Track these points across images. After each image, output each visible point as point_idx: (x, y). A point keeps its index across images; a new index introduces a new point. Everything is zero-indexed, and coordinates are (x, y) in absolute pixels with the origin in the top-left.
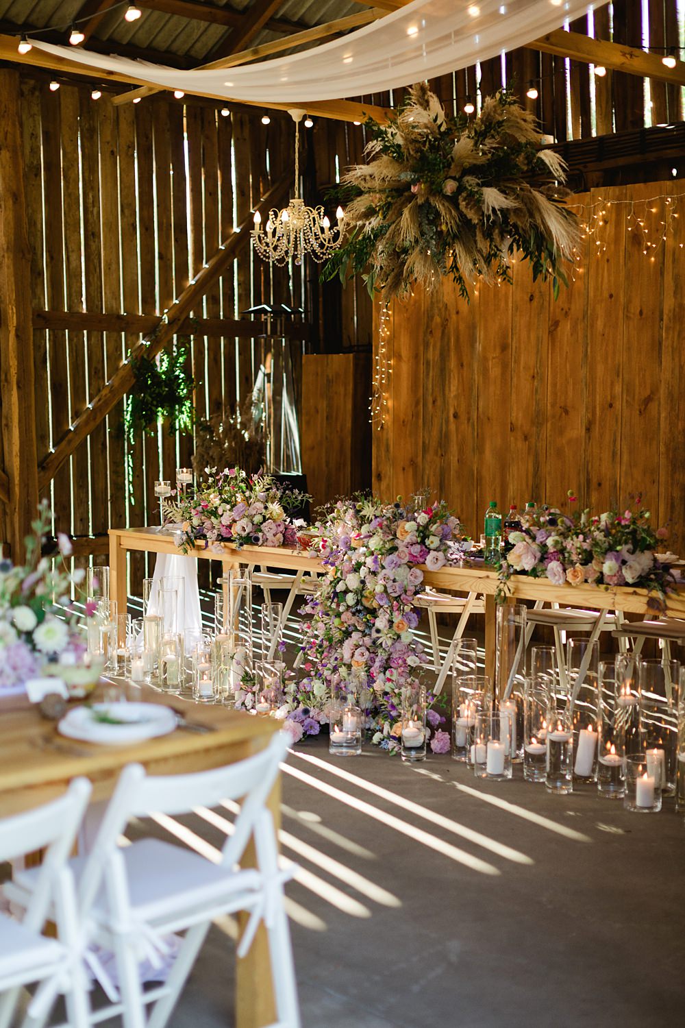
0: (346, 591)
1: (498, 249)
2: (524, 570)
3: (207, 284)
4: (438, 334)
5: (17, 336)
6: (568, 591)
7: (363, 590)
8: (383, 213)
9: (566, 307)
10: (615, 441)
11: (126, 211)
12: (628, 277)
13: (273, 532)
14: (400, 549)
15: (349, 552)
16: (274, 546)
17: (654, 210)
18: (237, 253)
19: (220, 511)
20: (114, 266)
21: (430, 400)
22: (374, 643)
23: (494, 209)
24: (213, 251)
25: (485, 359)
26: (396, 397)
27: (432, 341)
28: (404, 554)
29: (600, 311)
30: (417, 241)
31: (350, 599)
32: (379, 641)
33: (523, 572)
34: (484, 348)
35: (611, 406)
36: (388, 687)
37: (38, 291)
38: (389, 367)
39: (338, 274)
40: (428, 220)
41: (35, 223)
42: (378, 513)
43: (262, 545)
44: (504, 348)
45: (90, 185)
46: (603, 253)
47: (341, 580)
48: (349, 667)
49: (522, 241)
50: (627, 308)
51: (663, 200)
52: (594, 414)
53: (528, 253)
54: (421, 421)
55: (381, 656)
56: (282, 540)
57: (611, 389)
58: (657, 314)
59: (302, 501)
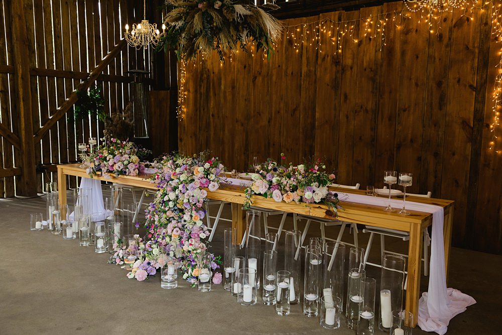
0: (169, 200)
1: (240, 36)
2: (260, 193)
3: (109, 61)
4: (205, 81)
5: (22, 78)
6: (283, 204)
7: (177, 200)
8: (185, 18)
9: (260, 70)
10: (280, 127)
11: (73, 28)
12: (287, 58)
13: (133, 168)
14: (196, 180)
15: (170, 182)
16: (134, 176)
17: (298, 30)
18: (122, 48)
19: (108, 159)
20: (68, 51)
21: (202, 109)
22: (183, 226)
23: (240, 15)
24: (112, 47)
25: (225, 92)
26: (187, 108)
27: (203, 84)
28: (197, 183)
29: (274, 72)
30: (201, 31)
31: (171, 204)
32: (186, 226)
33: (260, 194)
34: (225, 88)
35: (279, 112)
36: (190, 248)
37: (33, 60)
38: (185, 95)
39: (163, 48)
40: (207, 20)
41: (31, 30)
42: (184, 162)
43: (128, 175)
44: (233, 88)
45: (56, 16)
46: (276, 48)
47: (166, 194)
48: (170, 237)
49: (252, 32)
50: (286, 72)
51: (302, 26)
52: (272, 116)
53: (255, 38)
54: (198, 117)
55: (187, 232)
56: (137, 172)
57: (279, 105)
58: (299, 74)
59: (147, 153)
